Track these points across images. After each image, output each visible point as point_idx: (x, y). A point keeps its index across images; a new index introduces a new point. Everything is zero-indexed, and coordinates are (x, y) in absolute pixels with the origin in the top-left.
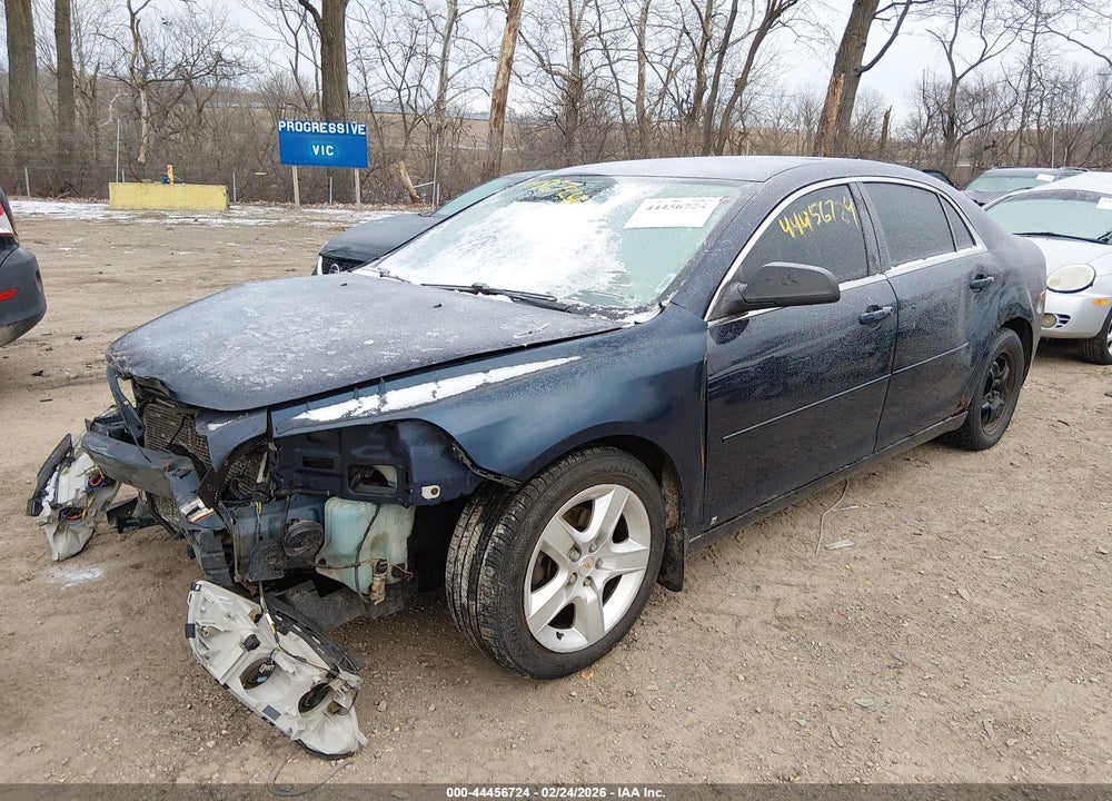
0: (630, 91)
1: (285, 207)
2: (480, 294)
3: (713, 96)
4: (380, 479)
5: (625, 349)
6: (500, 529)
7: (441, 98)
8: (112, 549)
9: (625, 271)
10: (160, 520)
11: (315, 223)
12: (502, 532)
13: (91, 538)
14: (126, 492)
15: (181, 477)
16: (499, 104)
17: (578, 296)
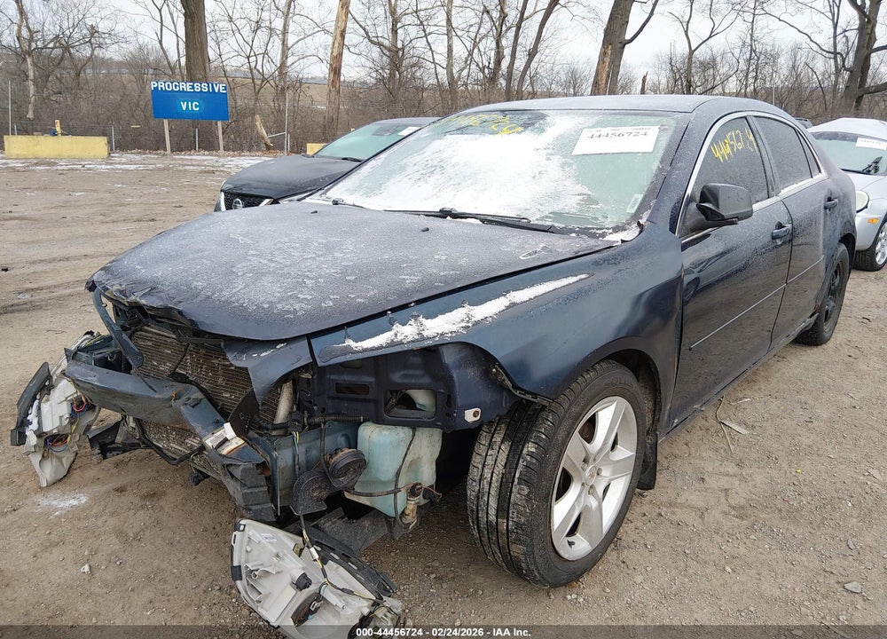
0: (441, 59)
1: (158, 154)
2: (449, 218)
3: (512, 63)
4: (410, 403)
5: (622, 266)
6: (530, 447)
7: (283, 64)
8: (91, 473)
9: (590, 193)
10: (149, 444)
11: (187, 167)
12: (533, 450)
13: (74, 461)
14: (108, 416)
15: (193, 407)
16: (335, 68)
17: (550, 217)
